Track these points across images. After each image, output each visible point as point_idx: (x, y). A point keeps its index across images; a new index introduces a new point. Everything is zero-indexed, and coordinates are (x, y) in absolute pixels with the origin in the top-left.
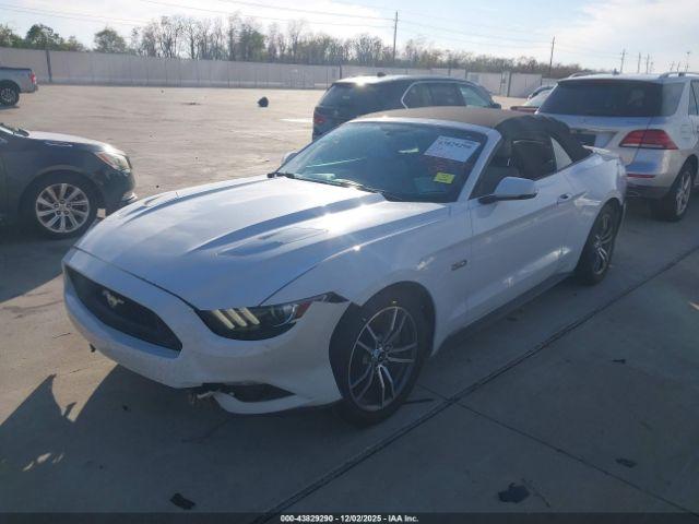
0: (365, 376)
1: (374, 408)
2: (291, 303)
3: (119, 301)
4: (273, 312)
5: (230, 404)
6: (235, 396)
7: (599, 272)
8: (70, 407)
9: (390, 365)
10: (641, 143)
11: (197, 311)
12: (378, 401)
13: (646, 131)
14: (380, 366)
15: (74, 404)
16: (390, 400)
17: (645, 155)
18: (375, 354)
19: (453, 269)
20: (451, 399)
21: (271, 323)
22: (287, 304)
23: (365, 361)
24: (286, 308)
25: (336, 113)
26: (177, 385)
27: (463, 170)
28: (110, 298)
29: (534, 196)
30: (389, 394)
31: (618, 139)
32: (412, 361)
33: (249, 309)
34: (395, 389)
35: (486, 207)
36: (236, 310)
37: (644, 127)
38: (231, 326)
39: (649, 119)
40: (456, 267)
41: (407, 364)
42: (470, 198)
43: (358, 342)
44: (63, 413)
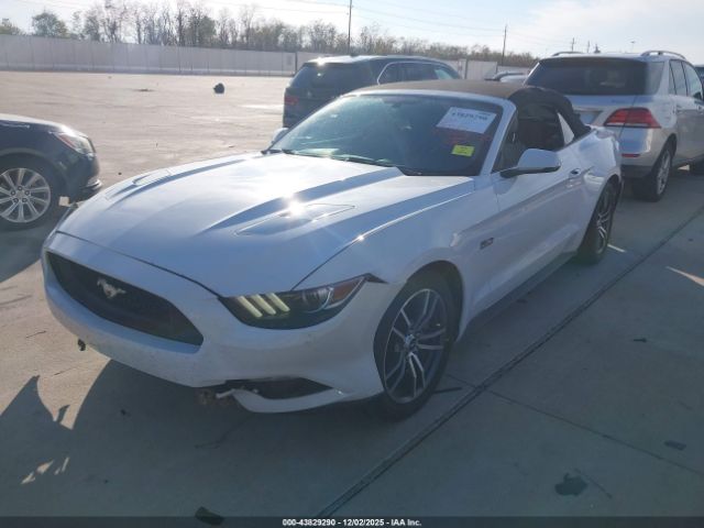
0: (398, 366)
1: (407, 399)
2: (326, 287)
3: (119, 290)
4: (304, 298)
5: (253, 402)
6: (260, 393)
7: (600, 251)
8: (63, 410)
9: (421, 354)
10: (625, 122)
11: (221, 299)
12: (410, 393)
13: (631, 110)
14: (411, 354)
15: (66, 407)
16: (420, 391)
17: (630, 134)
18: (407, 341)
19: (482, 248)
20: (480, 387)
21: (304, 310)
22: (322, 287)
23: (397, 350)
24: (322, 292)
25: (309, 94)
26: (195, 383)
27: (483, 142)
28: (107, 287)
29: (556, 169)
30: (420, 383)
31: (603, 117)
32: (441, 347)
33: (277, 294)
34: (426, 377)
35: (508, 181)
36: (263, 296)
37: (628, 106)
38: (258, 314)
39: (633, 97)
40: (484, 244)
41: (435, 351)
42: (493, 171)
43: (393, 329)
44: (55, 418)
